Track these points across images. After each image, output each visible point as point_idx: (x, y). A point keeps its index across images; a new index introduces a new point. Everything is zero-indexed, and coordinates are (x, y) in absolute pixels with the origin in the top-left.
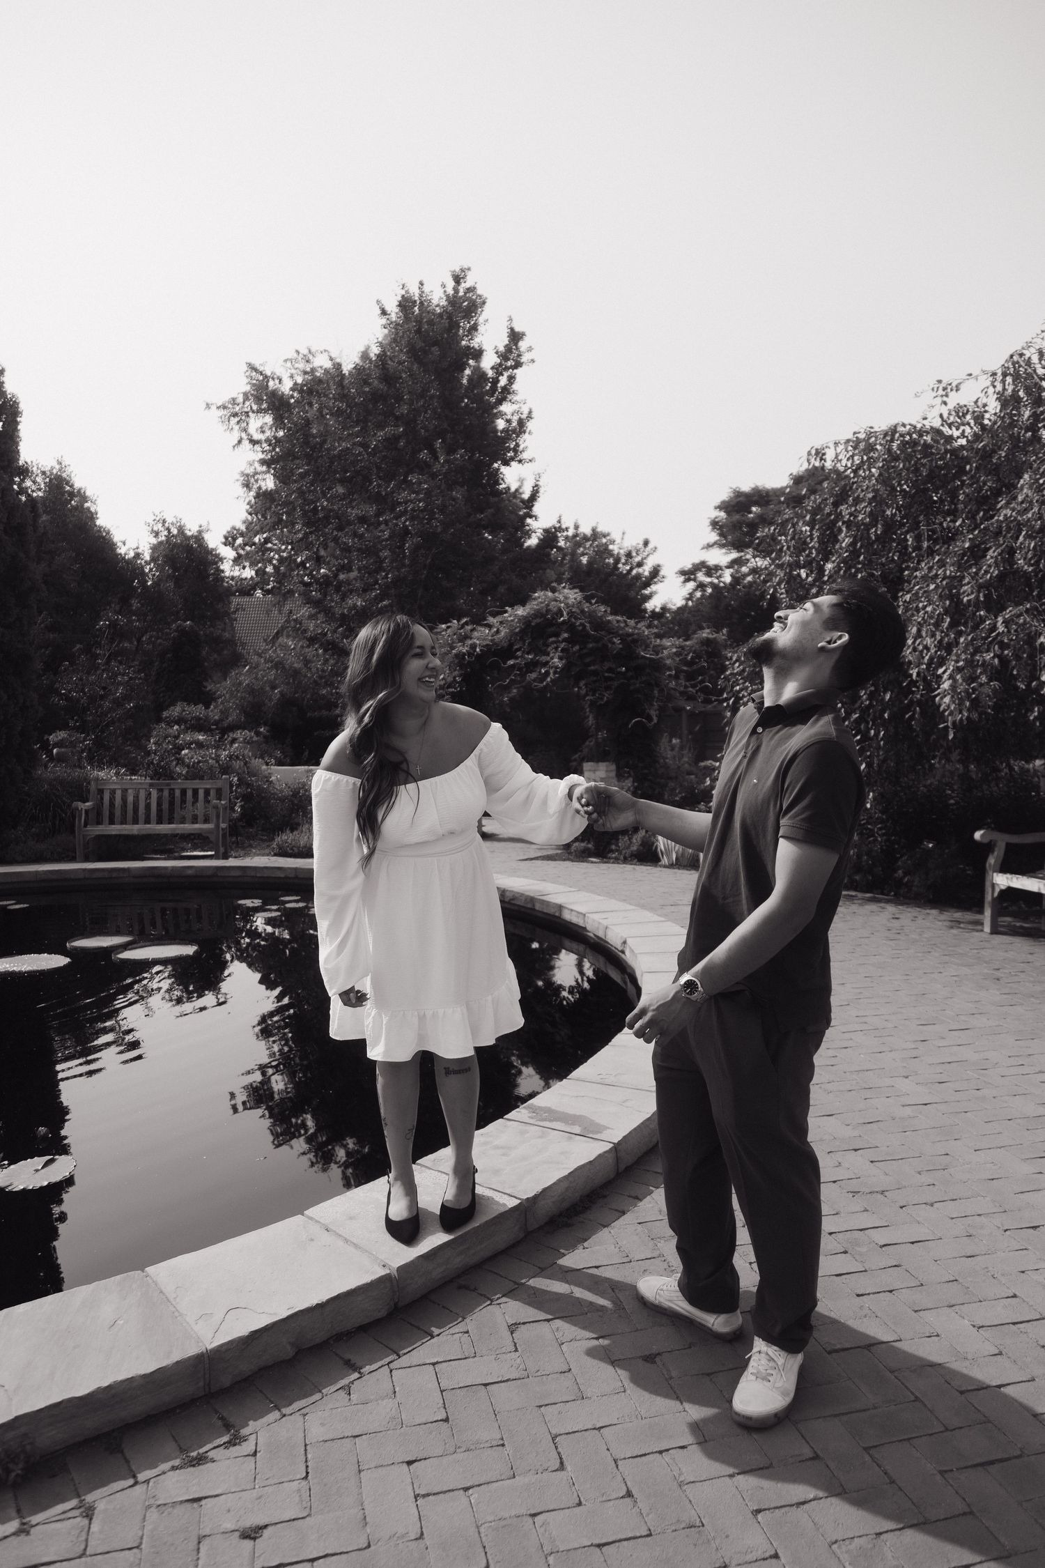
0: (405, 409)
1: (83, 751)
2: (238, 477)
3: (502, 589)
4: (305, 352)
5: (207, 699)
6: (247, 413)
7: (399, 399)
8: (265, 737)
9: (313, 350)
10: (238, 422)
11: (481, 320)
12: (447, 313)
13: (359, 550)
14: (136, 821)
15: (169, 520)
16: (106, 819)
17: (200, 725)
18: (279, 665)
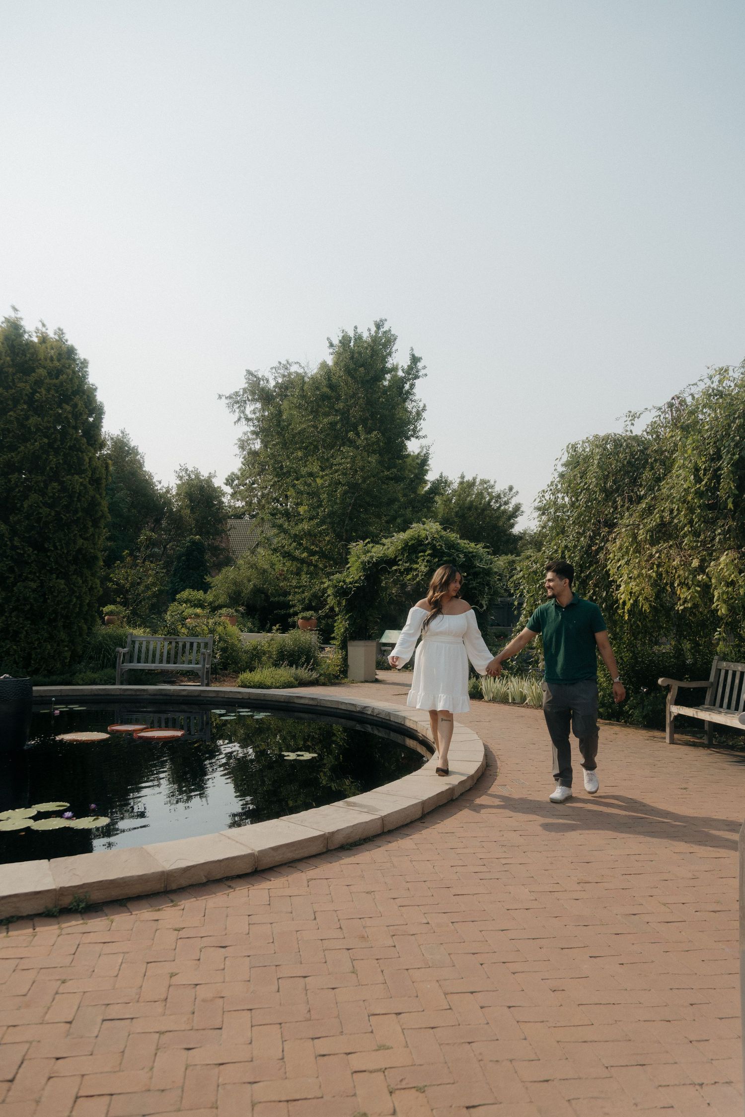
0: (341, 405)
1: (124, 618)
2: (237, 442)
3: (399, 520)
4: (285, 363)
5: (205, 587)
6: (245, 401)
7: (338, 398)
8: (242, 614)
9: (290, 361)
10: (239, 407)
11: (394, 349)
12: (370, 346)
13: (308, 493)
14: (153, 662)
15: (190, 469)
16: (135, 659)
17: (200, 604)
18: (253, 566)
